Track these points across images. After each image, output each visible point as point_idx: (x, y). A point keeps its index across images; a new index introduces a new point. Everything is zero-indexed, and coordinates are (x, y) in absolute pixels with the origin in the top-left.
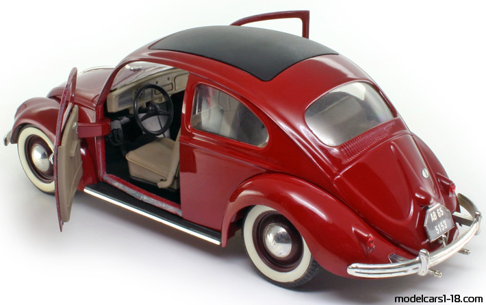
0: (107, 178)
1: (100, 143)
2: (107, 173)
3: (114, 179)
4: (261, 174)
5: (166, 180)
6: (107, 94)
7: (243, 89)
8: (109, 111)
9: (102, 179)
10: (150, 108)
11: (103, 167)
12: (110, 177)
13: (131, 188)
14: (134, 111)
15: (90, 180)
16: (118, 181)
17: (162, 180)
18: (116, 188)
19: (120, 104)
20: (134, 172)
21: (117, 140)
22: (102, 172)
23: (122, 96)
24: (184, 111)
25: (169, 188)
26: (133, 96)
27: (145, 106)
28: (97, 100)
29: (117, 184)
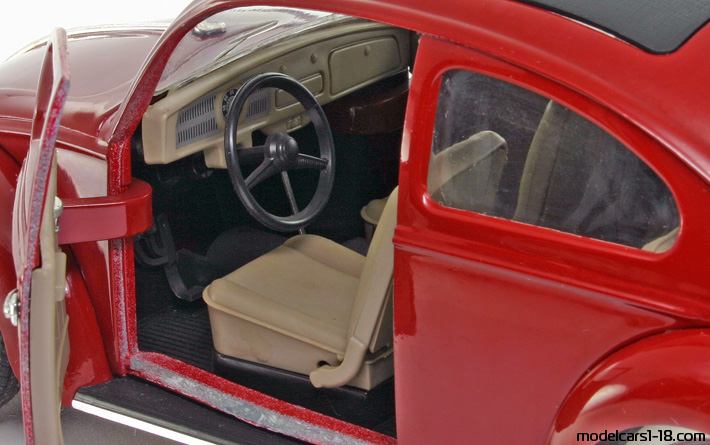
0: (140, 363)
1: (119, 259)
2: (142, 348)
3: (166, 365)
4: (661, 331)
5: (339, 363)
6: (142, 108)
7: (597, 78)
8: (149, 159)
9: (128, 367)
10: (273, 148)
11: (130, 331)
12: (154, 361)
13: (226, 390)
14: (228, 158)
15: (87, 370)
16: (181, 371)
17: (322, 363)
18: (175, 394)
19: (182, 138)
20: (228, 343)
21: (157, 250)
22: (125, 347)
23: (185, 113)
24: (404, 157)
25: (346, 386)
26: (217, 112)
27: (249, 144)
28: (112, 123)
29: (175, 381)
